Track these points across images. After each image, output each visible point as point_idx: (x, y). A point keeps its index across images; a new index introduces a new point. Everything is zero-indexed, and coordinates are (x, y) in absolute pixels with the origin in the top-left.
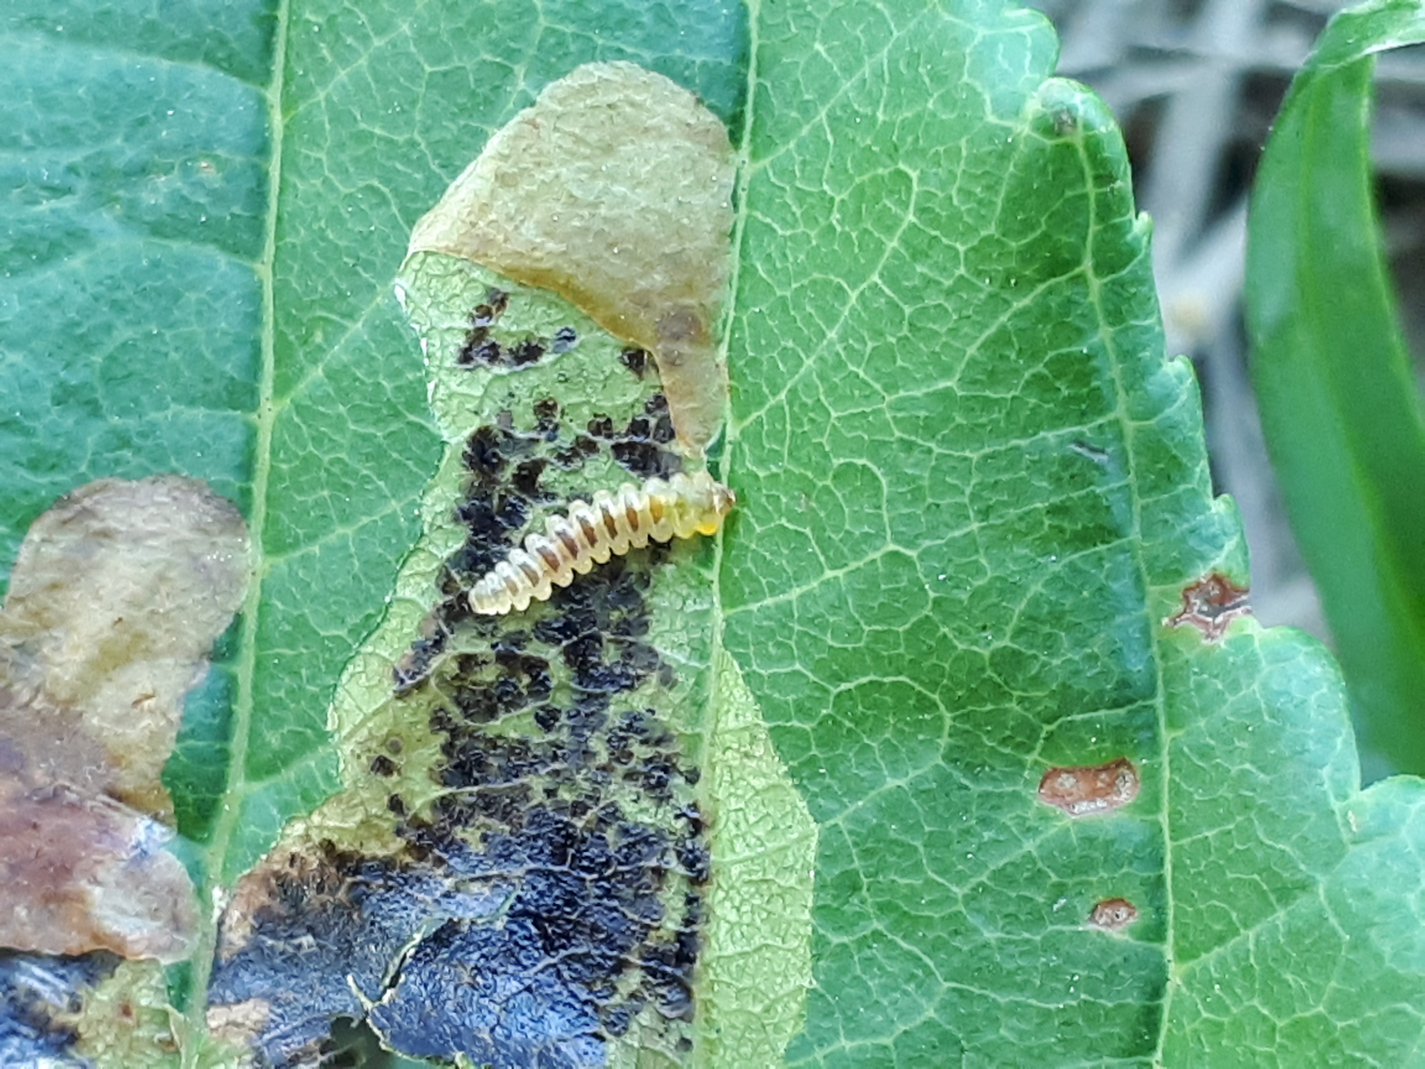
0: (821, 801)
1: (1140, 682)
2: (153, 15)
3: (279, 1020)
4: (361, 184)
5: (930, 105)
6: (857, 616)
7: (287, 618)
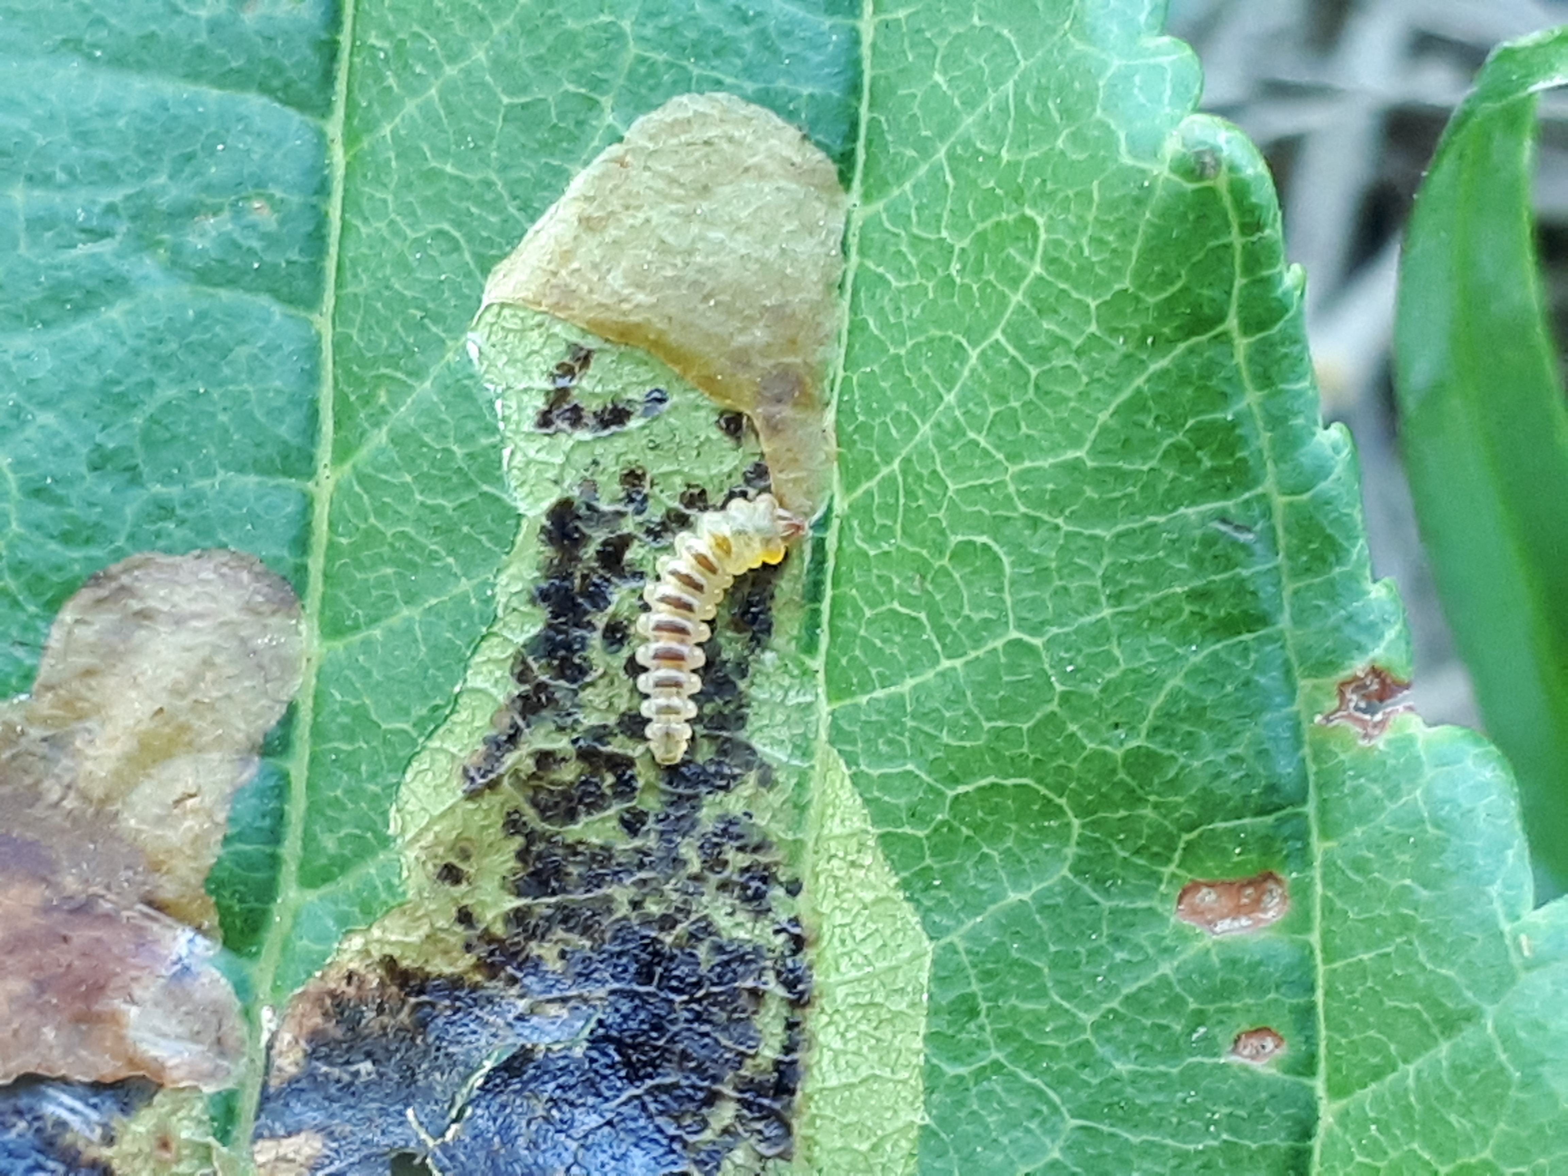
0: (935, 917)
1: (1289, 786)
2: (202, 38)
3: (333, 1155)
4: (430, 227)
5: (1060, 143)
6: (976, 711)
7: (345, 709)
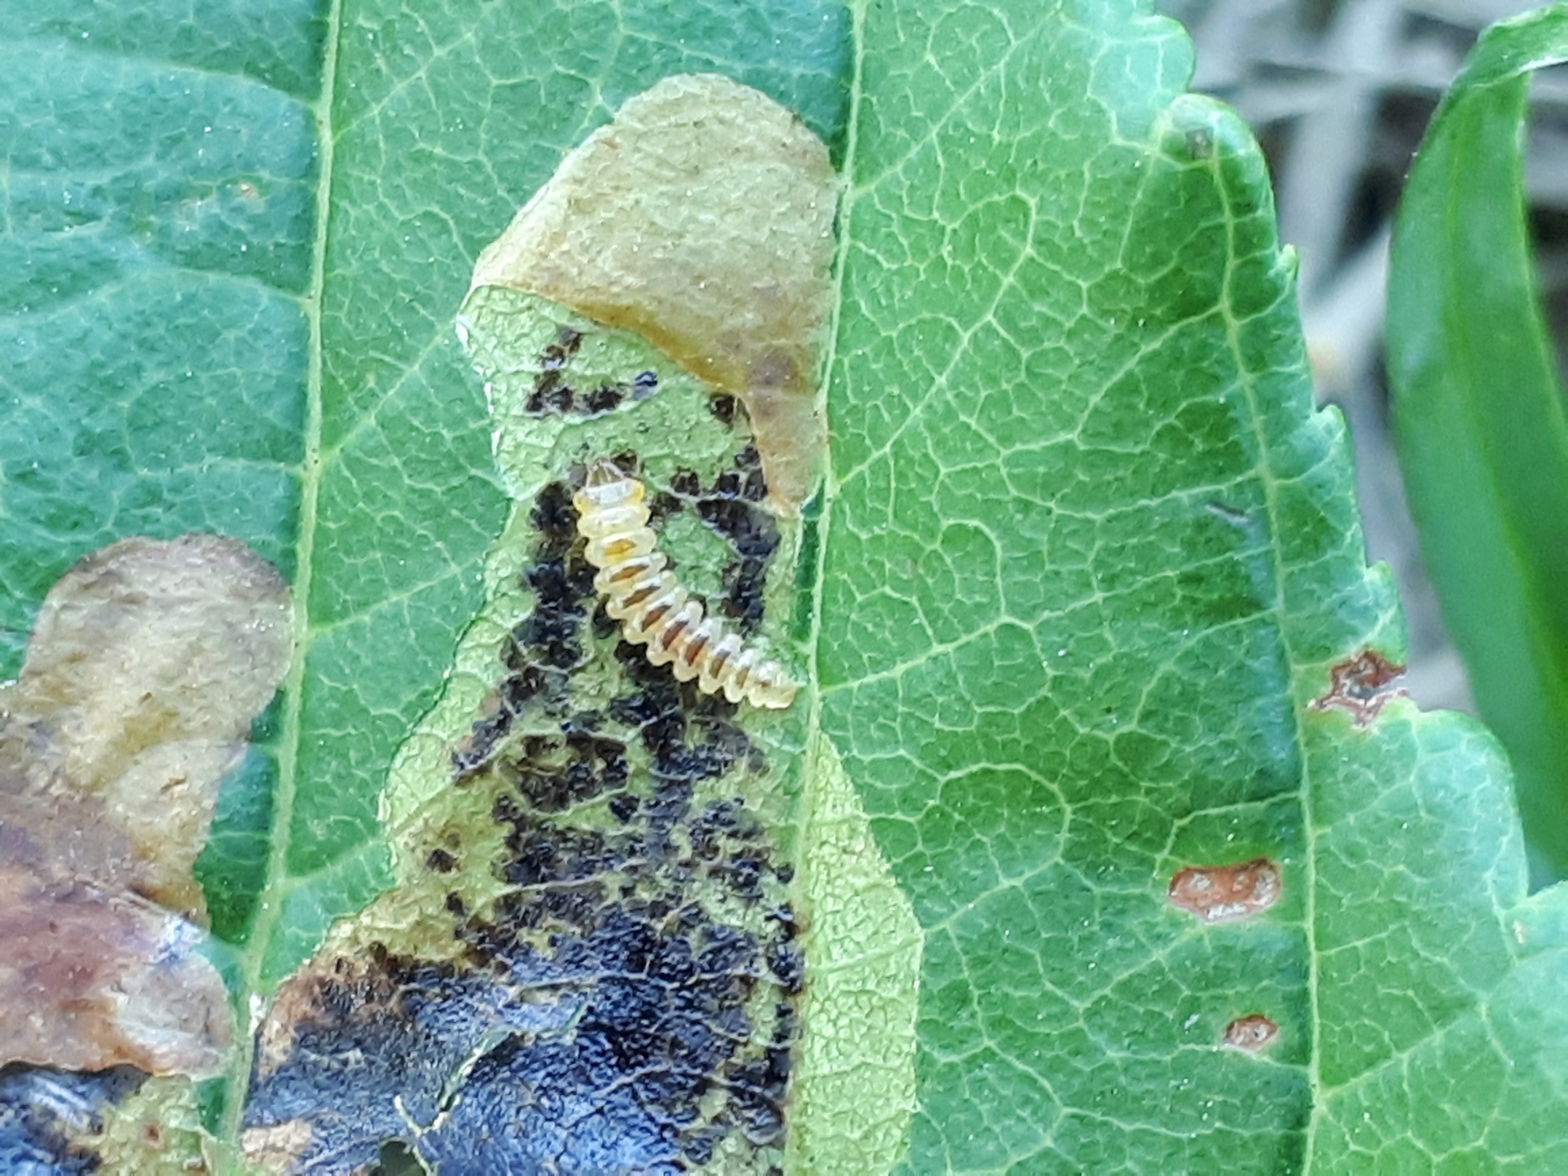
0: (927, 903)
1: (1282, 772)
2: (190, 20)
3: (322, 1144)
4: (420, 210)
5: (1051, 124)
6: (968, 697)
7: (333, 693)
